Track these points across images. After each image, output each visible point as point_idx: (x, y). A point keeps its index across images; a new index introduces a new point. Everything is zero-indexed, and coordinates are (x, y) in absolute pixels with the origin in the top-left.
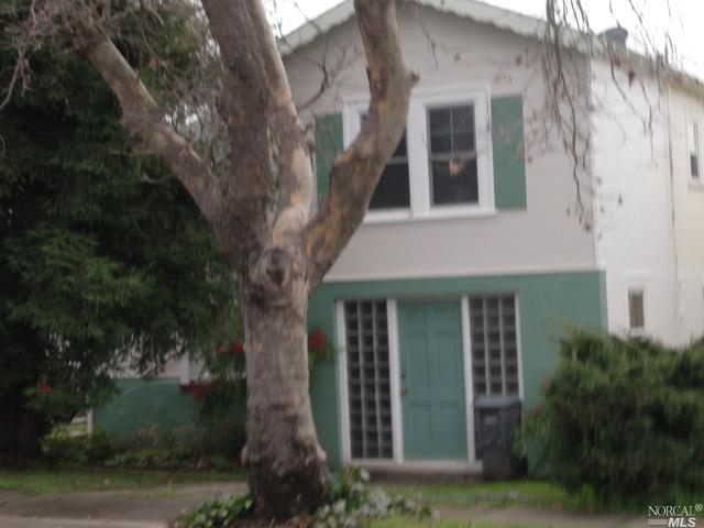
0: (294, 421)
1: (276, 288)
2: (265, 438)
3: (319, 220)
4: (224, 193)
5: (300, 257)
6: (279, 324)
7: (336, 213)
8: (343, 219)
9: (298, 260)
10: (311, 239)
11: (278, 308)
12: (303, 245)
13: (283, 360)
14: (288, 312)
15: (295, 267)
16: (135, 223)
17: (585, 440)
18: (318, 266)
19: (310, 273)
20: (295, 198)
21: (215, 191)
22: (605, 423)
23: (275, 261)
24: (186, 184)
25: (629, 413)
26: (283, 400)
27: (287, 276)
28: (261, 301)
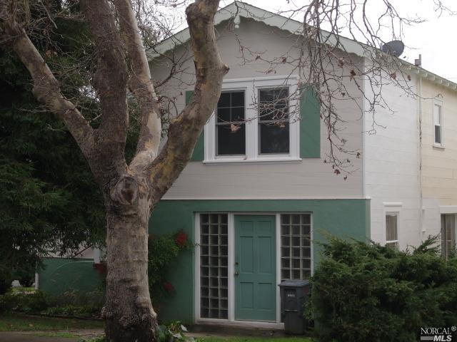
0: (136, 290)
1: (128, 203)
2: (116, 301)
3: (160, 159)
4: (96, 139)
5: (145, 184)
6: (129, 226)
7: (171, 156)
8: (176, 159)
9: (144, 186)
10: (154, 172)
11: (129, 216)
12: (148, 175)
13: (130, 250)
14: (136, 219)
15: (141, 189)
16: (60, 157)
17: (334, 311)
18: (158, 189)
19: (152, 194)
20: (147, 145)
21: (91, 138)
22: (347, 301)
23: (127, 186)
24: (72, 132)
25: (363, 295)
26: (129, 276)
27: (135, 195)
28: (118, 211)
